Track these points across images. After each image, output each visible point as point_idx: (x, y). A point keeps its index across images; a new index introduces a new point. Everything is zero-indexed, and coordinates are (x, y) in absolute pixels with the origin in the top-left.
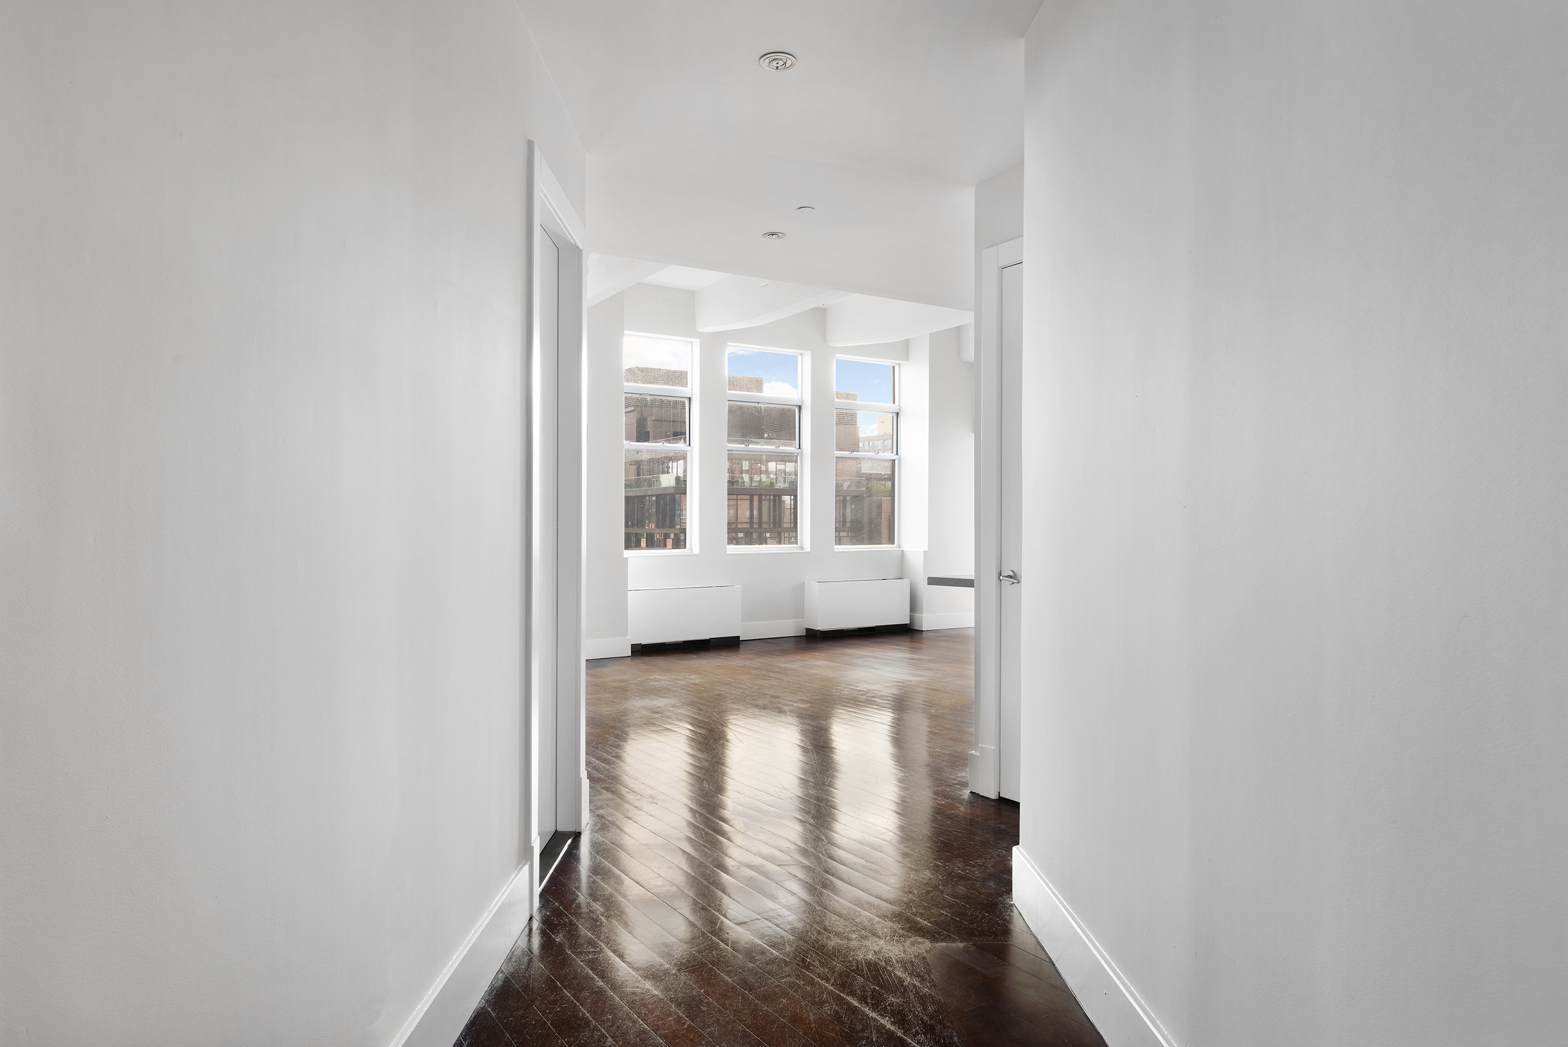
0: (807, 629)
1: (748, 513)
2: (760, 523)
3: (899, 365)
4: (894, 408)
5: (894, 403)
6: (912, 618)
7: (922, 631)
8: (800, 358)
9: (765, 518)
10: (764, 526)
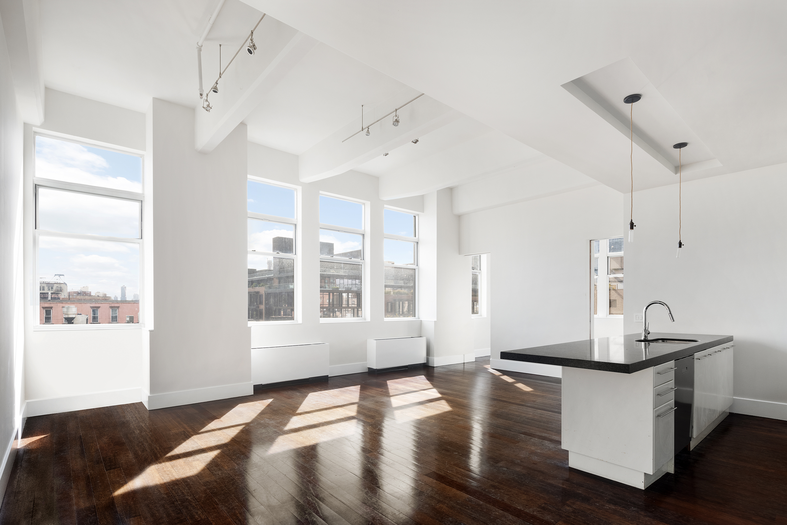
0: (369, 368)
1: (328, 301)
2: (333, 305)
3: (418, 215)
4: (416, 239)
5: (415, 236)
6: (428, 360)
7: (434, 367)
8: (363, 207)
9: (335, 303)
10: (335, 306)
